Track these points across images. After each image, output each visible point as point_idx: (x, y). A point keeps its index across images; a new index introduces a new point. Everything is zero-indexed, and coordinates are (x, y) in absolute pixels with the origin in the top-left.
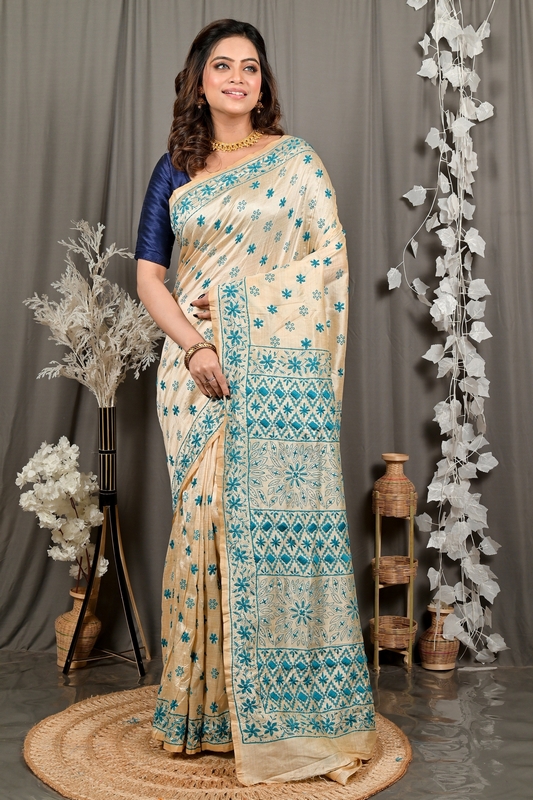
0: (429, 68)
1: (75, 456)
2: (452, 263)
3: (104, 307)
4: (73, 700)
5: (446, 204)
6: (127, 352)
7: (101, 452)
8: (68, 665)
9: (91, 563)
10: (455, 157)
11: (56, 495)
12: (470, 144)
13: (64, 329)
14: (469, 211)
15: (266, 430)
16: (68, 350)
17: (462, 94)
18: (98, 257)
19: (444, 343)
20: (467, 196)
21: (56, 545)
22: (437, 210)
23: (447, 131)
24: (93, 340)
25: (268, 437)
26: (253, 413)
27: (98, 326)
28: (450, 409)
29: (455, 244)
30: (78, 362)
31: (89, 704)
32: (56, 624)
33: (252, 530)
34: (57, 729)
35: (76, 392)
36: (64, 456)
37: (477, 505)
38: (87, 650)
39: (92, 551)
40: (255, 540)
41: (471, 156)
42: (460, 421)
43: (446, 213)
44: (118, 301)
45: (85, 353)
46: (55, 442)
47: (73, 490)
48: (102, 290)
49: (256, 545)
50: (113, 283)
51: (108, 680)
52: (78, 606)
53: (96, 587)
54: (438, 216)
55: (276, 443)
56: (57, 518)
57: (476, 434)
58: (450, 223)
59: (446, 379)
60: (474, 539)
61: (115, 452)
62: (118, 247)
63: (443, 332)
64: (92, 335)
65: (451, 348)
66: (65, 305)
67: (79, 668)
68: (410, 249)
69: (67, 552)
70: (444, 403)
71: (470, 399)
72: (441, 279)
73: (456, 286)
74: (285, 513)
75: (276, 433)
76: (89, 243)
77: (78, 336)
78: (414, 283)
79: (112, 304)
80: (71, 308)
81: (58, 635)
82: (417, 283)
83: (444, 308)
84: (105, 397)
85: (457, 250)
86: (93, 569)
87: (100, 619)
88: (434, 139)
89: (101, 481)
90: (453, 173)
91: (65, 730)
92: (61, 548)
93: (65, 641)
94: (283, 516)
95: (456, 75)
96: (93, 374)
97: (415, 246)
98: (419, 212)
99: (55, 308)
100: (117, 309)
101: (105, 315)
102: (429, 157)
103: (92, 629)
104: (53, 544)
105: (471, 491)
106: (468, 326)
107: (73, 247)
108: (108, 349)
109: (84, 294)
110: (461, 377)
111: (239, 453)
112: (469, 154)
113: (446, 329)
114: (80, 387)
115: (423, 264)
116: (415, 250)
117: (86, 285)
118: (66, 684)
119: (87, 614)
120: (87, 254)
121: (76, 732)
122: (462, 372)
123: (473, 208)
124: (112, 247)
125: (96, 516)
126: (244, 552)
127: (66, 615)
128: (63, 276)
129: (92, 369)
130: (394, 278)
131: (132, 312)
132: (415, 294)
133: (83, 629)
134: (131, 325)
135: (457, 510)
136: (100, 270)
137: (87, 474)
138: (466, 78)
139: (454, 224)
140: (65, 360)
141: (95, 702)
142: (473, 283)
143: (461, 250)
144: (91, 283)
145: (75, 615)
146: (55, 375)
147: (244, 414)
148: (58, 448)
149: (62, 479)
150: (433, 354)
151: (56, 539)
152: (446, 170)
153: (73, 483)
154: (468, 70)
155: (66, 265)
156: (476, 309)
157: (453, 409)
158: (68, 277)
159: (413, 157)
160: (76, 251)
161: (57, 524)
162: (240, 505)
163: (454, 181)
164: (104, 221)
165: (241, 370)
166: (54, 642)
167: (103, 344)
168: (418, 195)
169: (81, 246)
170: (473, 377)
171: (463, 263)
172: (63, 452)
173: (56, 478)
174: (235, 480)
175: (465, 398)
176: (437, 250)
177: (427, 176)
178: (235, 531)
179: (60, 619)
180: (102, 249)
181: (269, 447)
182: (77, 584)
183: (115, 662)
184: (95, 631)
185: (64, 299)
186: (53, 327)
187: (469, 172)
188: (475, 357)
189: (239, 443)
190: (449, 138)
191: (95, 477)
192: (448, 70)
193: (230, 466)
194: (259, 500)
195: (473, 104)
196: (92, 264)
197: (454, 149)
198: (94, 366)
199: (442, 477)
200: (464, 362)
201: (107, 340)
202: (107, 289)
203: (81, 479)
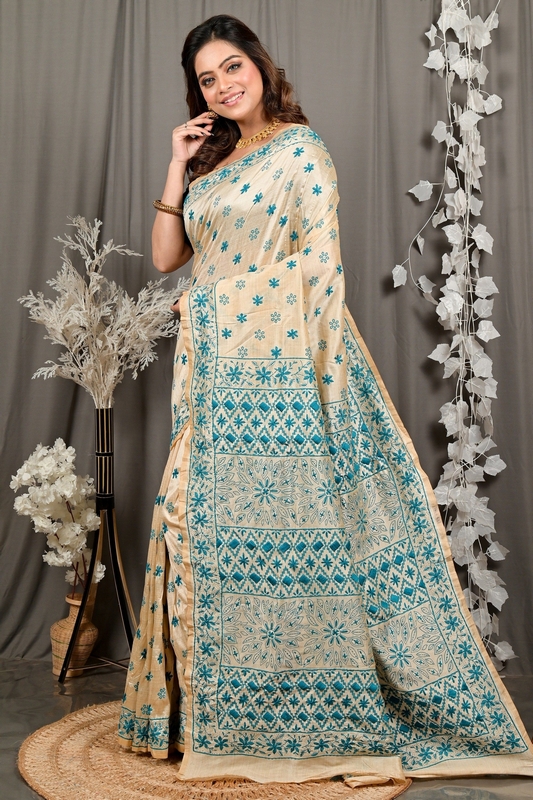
0: (436, 59)
1: (71, 459)
2: (459, 260)
3: (102, 305)
4: (69, 710)
5: (453, 200)
6: (124, 351)
7: (98, 454)
8: (63, 673)
9: (88, 569)
10: (462, 151)
11: (52, 499)
12: (478, 138)
13: (60, 328)
14: (476, 206)
15: (232, 445)
16: (64, 350)
17: (469, 86)
18: (95, 253)
19: (450, 342)
20: (474, 191)
21: (52, 550)
22: (444, 206)
23: (454, 125)
24: (90, 339)
25: (234, 452)
26: (218, 427)
27: (95, 325)
28: (456, 411)
29: (462, 240)
30: (74, 361)
31: (85, 714)
32: (52, 631)
33: (218, 547)
34: (52, 739)
35: (72, 393)
36: (60, 458)
37: (484, 509)
38: (84, 658)
39: (88, 556)
40: (221, 558)
41: (479, 150)
42: (467, 423)
43: (453, 209)
44: (115, 299)
45: (81, 352)
46: (51, 444)
47: (69, 494)
48: (99, 288)
49: (221, 563)
50: (110, 280)
51: (105, 689)
52: (74, 612)
53: (93, 593)
54: (445, 212)
55: (243, 457)
56: (53, 522)
57: (484, 436)
58: (457, 219)
59: (452, 380)
60: (481, 544)
61: (112, 454)
62: (116, 243)
63: (450, 331)
64: (88, 334)
65: (457, 348)
66: (61, 303)
67: (75, 677)
68: (416, 245)
69: (63, 557)
70: (450, 404)
71: (477, 400)
72: (447, 276)
73: (463, 284)
74: (253, 531)
75: (244, 448)
76: (85, 239)
77: (75, 335)
78: (420, 280)
79: (109, 302)
80: (67, 307)
81: (54, 643)
82: (423, 280)
83: (450, 307)
84: (102, 399)
85: (464, 247)
86: (90, 575)
87: (97, 626)
88: (441, 133)
89: (99, 484)
90: (460, 168)
91: (61, 740)
92: (56, 553)
93: (61, 649)
94: (251, 534)
95: (464, 67)
96: (90, 374)
97: (421, 242)
98: (425, 207)
99: (50, 306)
100: (114, 308)
101: (102, 313)
102: (435, 151)
103: (88, 636)
104: (48, 549)
105: (478, 495)
106: (474, 325)
107: (69, 243)
108: (105, 349)
109: (81, 292)
110: (467, 377)
111: (205, 468)
112: (476, 148)
113: (453, 328)
114: (76, 388)
115: (429, 260)
116: (421, 246)
117: (82, 282)
118: (62, 693)
119: (83, 621)
120: (83, 251)
121: (72, 743)
122: (468, 372)
123: (481, 203)
124: (109, 244)
125: (92, 520)
126: (209, 570)
127: (62, 622)
128: (59, 273)
129: (89, 369)
130: (399, 276)
131: (129, 310)
132: (421, 292)
133: (80, 637)
134: (129, 323)
135: (464, 514)
136: (97, 267)
137: (83, 477)
138: (474, 70)
139: (461, 220)
140: (61, 359)
141: (91, 711)
142: (480, 281)
143: (468, 247)
144: (88, 280)
145: (71, 622)
146: (51, 375)
147: (211, 429)
148: (54, 450)
149: (58, 482)
150: (439, 354)
151: (51, 544)
152: (453, 165)
153: (69, 487)
154: (475, 61)
155: (62, 262)
156: (483, 308)
157: (459, 411)
158: (65, 275)
159: (419, 150)
160: (72, 247)
161: (53, 528)
162: (206, 522)
163: (461, 176)
164: (101, 217)
165: (208, 383)
166: (49, 649)
167: (100, 343)
168: (424, 190)
169: (78, 243)
170: (480, 377)
171: (470, 260)
172: (59, 455)
173: (52, 481)
174: (202, 495)
175: (472, 399)
176: (444, 247)
177: (433, 170)
178: (201, 547)
179: (56, 626)
180: (99, 246)
181: (237, 462)
182: (73, 590)
183: (112, 670)
184: (91, 639)
185: (60, 297)
186: (49, 326)
187: (477, 166)
188: (482, 357)
189: (205, 458)
190: (456, 132)
191: (92, 480)
192: (455, 61)
193: (196, 481)
194: (226, 517)
195: (481, 96)
196: (89, 261)
197: (461, 143)
198: (90, 366)
199: (448, 480)
200: (471, 362)
201: (104, 339)
202: (104, 286)
203: (78, 483)
